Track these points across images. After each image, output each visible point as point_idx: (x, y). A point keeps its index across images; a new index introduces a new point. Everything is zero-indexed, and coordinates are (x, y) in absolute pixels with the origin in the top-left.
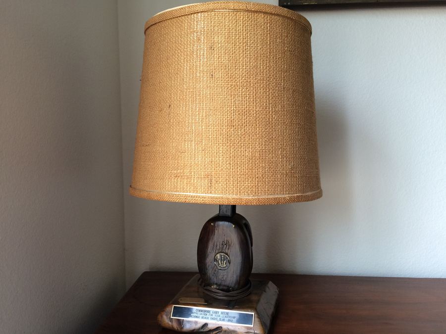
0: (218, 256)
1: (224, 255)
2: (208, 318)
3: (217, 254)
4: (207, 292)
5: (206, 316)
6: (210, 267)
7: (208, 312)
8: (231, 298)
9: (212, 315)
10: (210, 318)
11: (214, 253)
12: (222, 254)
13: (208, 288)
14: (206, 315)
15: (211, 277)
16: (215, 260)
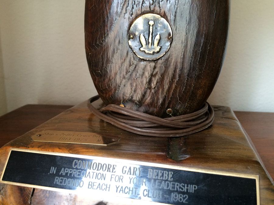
0: (140, 23)
1: (155, 20)
2: (108, 188)
3: (137, 17)
4: (108, 119)
5: (102, 182)
6: (117, 56)
7: (109, 168)
8: (171, 133)
9: (120, 179)
10: (113, 188)
11: (127, 16)
12: (149, 16)
13: (112, 107)
14: (103, 177)
15: (118, 81)
16: (131, 35)
